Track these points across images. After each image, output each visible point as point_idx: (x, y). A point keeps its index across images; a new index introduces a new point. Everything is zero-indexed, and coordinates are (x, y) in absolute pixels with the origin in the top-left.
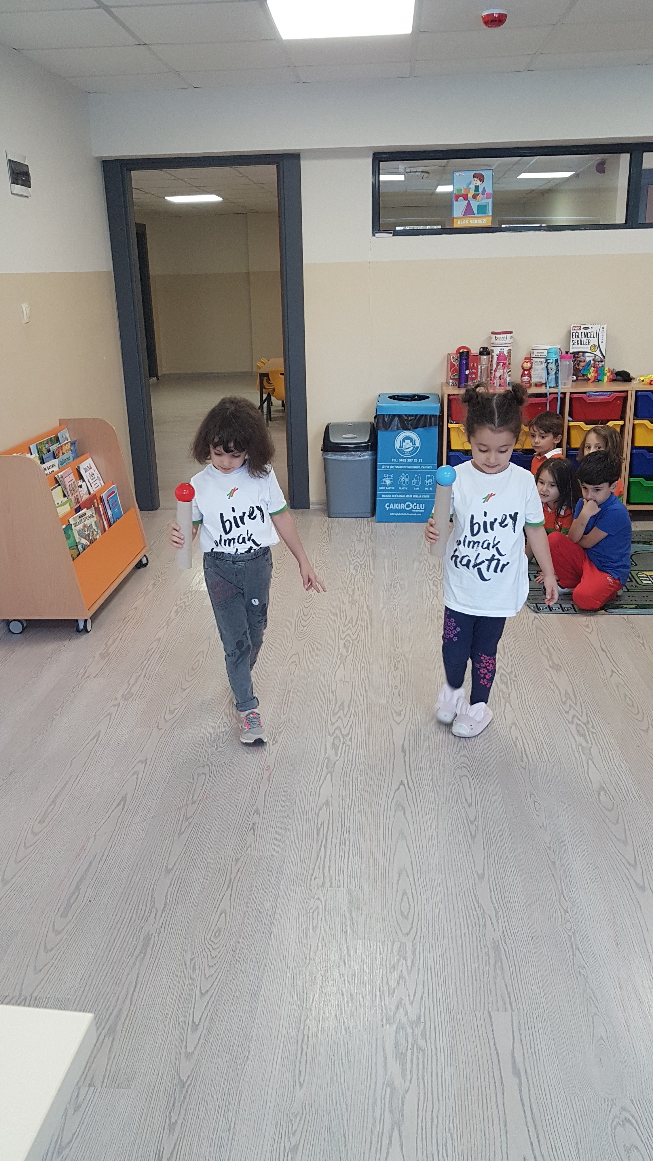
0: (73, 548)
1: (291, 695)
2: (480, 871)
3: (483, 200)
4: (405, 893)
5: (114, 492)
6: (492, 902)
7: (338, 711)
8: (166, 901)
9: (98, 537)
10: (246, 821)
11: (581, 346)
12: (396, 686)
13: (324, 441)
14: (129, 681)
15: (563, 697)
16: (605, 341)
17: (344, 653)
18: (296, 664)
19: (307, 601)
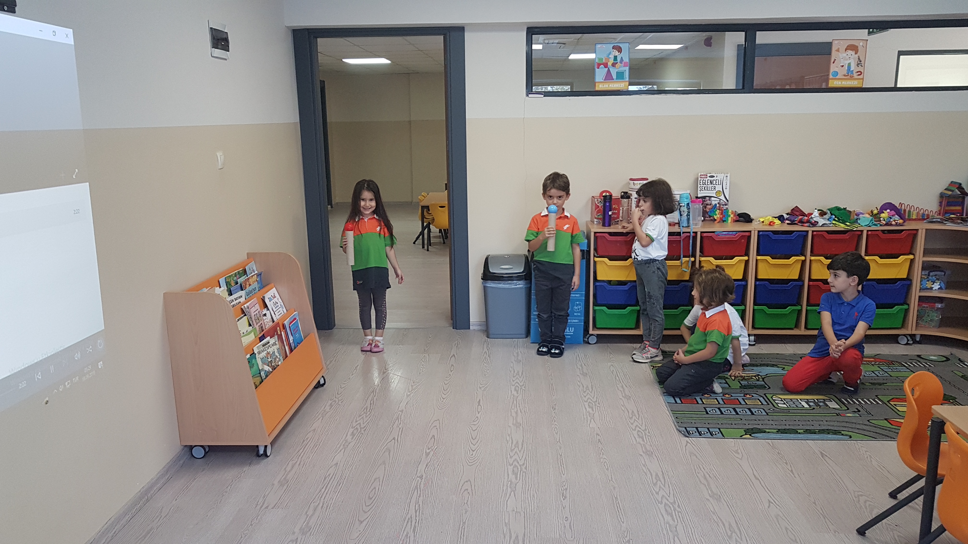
0: (256, 376)
1: (466, 527)
3: (620, 68)
5: (295, 319)
9: (280, 363)
11: (707, 191)
12: (566, 517)
13: (484, 270)
14: (306, 513)
15: (728, 531)
16: (728, 188)
17: (514, 480)
18: (468, 493)
19: (475, 423)
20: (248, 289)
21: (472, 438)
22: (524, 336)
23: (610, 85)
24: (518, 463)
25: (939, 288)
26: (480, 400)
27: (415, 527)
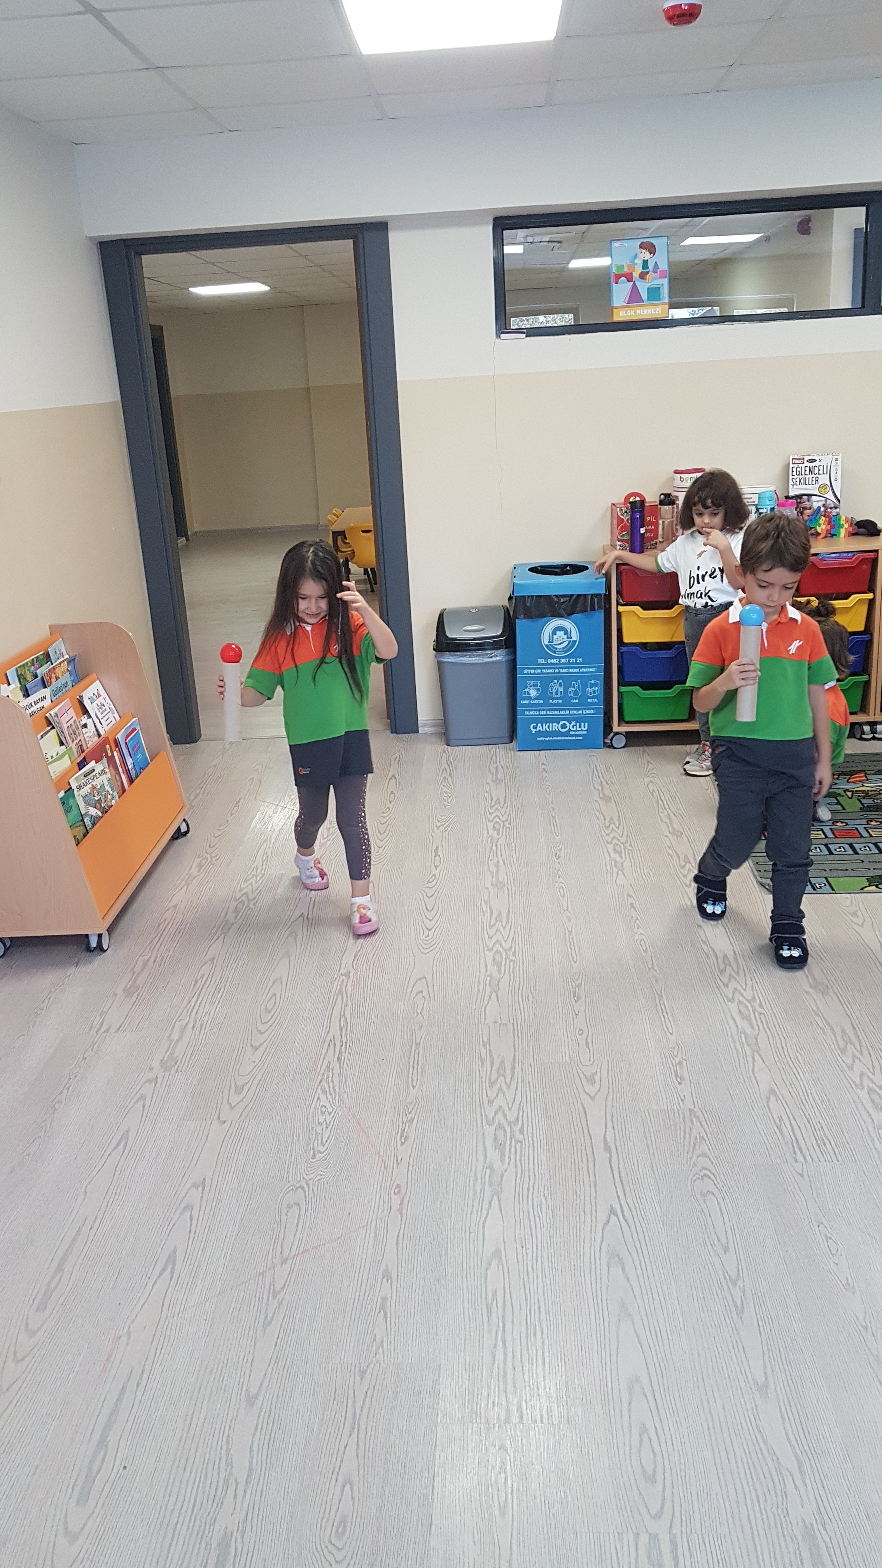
0: (77, 824)
1: (421, 1052)
2: (761, 1379)
3: (654, 281)
4: (644, 1429)
5: (134, 729)
6: (790, 1442)
7: (497, 1078)
8: (251, 1463)
9: (113, 802)
10: (371, 1294)
11: (805, 486)
12: (580, 1030)
13: (437, 635)
14: (169, 1036)
15: (839, 1039)
16: (839, 479)
17: (495, 974)
18: (424, 997)
19: (430, 885)
20: (55, 684)
21: (427, 909)
22: (507, 740)
23: (638, 311)
24: (501, 946)
26: (437, 847)
27: (340, 1052)
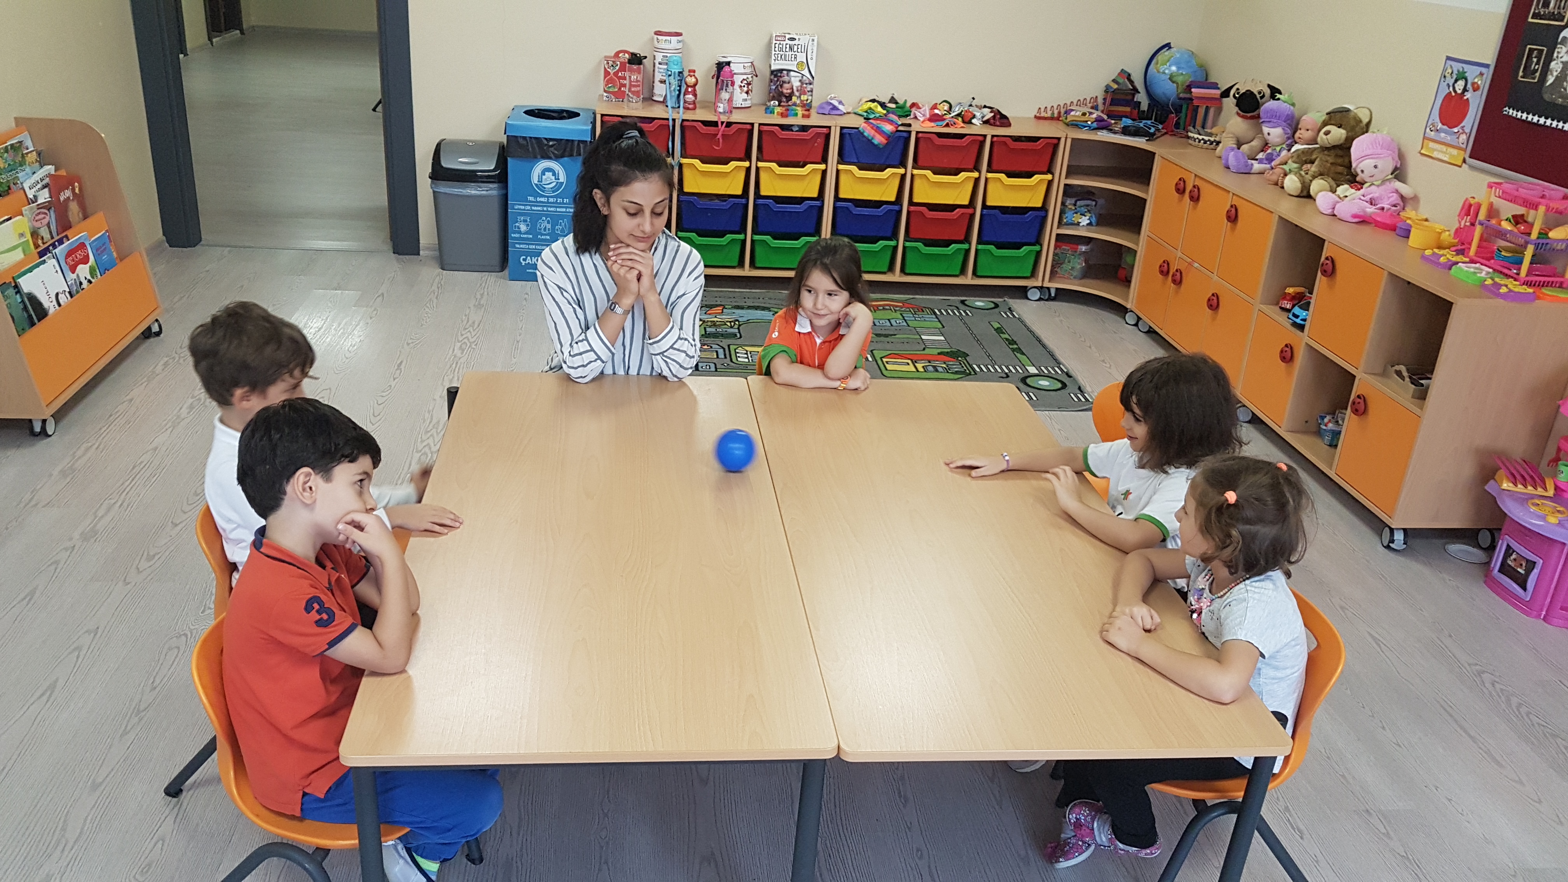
11: (785, 62)
13: (434, 164)
14: (95, 513)
16: (815, 58)
19: (384, 394)
21: (373, 414)
22: (497, 269)
25: (1088, 224)
26: (401, 362)
